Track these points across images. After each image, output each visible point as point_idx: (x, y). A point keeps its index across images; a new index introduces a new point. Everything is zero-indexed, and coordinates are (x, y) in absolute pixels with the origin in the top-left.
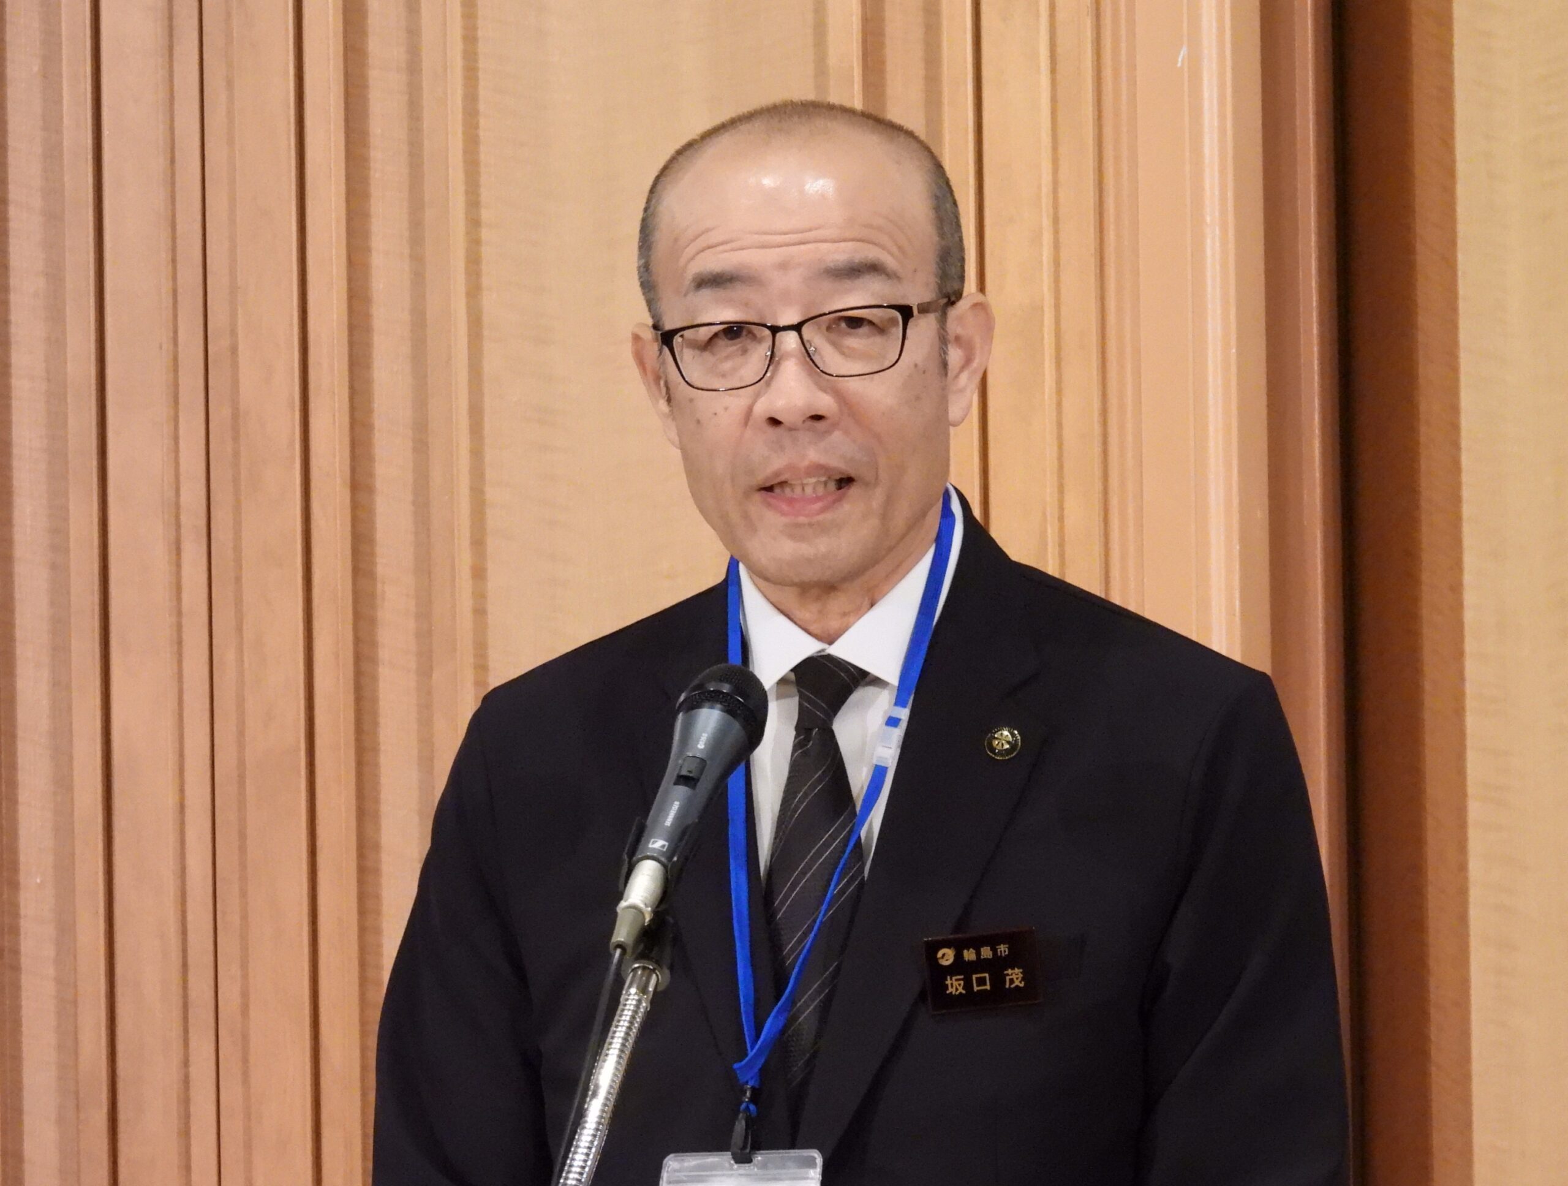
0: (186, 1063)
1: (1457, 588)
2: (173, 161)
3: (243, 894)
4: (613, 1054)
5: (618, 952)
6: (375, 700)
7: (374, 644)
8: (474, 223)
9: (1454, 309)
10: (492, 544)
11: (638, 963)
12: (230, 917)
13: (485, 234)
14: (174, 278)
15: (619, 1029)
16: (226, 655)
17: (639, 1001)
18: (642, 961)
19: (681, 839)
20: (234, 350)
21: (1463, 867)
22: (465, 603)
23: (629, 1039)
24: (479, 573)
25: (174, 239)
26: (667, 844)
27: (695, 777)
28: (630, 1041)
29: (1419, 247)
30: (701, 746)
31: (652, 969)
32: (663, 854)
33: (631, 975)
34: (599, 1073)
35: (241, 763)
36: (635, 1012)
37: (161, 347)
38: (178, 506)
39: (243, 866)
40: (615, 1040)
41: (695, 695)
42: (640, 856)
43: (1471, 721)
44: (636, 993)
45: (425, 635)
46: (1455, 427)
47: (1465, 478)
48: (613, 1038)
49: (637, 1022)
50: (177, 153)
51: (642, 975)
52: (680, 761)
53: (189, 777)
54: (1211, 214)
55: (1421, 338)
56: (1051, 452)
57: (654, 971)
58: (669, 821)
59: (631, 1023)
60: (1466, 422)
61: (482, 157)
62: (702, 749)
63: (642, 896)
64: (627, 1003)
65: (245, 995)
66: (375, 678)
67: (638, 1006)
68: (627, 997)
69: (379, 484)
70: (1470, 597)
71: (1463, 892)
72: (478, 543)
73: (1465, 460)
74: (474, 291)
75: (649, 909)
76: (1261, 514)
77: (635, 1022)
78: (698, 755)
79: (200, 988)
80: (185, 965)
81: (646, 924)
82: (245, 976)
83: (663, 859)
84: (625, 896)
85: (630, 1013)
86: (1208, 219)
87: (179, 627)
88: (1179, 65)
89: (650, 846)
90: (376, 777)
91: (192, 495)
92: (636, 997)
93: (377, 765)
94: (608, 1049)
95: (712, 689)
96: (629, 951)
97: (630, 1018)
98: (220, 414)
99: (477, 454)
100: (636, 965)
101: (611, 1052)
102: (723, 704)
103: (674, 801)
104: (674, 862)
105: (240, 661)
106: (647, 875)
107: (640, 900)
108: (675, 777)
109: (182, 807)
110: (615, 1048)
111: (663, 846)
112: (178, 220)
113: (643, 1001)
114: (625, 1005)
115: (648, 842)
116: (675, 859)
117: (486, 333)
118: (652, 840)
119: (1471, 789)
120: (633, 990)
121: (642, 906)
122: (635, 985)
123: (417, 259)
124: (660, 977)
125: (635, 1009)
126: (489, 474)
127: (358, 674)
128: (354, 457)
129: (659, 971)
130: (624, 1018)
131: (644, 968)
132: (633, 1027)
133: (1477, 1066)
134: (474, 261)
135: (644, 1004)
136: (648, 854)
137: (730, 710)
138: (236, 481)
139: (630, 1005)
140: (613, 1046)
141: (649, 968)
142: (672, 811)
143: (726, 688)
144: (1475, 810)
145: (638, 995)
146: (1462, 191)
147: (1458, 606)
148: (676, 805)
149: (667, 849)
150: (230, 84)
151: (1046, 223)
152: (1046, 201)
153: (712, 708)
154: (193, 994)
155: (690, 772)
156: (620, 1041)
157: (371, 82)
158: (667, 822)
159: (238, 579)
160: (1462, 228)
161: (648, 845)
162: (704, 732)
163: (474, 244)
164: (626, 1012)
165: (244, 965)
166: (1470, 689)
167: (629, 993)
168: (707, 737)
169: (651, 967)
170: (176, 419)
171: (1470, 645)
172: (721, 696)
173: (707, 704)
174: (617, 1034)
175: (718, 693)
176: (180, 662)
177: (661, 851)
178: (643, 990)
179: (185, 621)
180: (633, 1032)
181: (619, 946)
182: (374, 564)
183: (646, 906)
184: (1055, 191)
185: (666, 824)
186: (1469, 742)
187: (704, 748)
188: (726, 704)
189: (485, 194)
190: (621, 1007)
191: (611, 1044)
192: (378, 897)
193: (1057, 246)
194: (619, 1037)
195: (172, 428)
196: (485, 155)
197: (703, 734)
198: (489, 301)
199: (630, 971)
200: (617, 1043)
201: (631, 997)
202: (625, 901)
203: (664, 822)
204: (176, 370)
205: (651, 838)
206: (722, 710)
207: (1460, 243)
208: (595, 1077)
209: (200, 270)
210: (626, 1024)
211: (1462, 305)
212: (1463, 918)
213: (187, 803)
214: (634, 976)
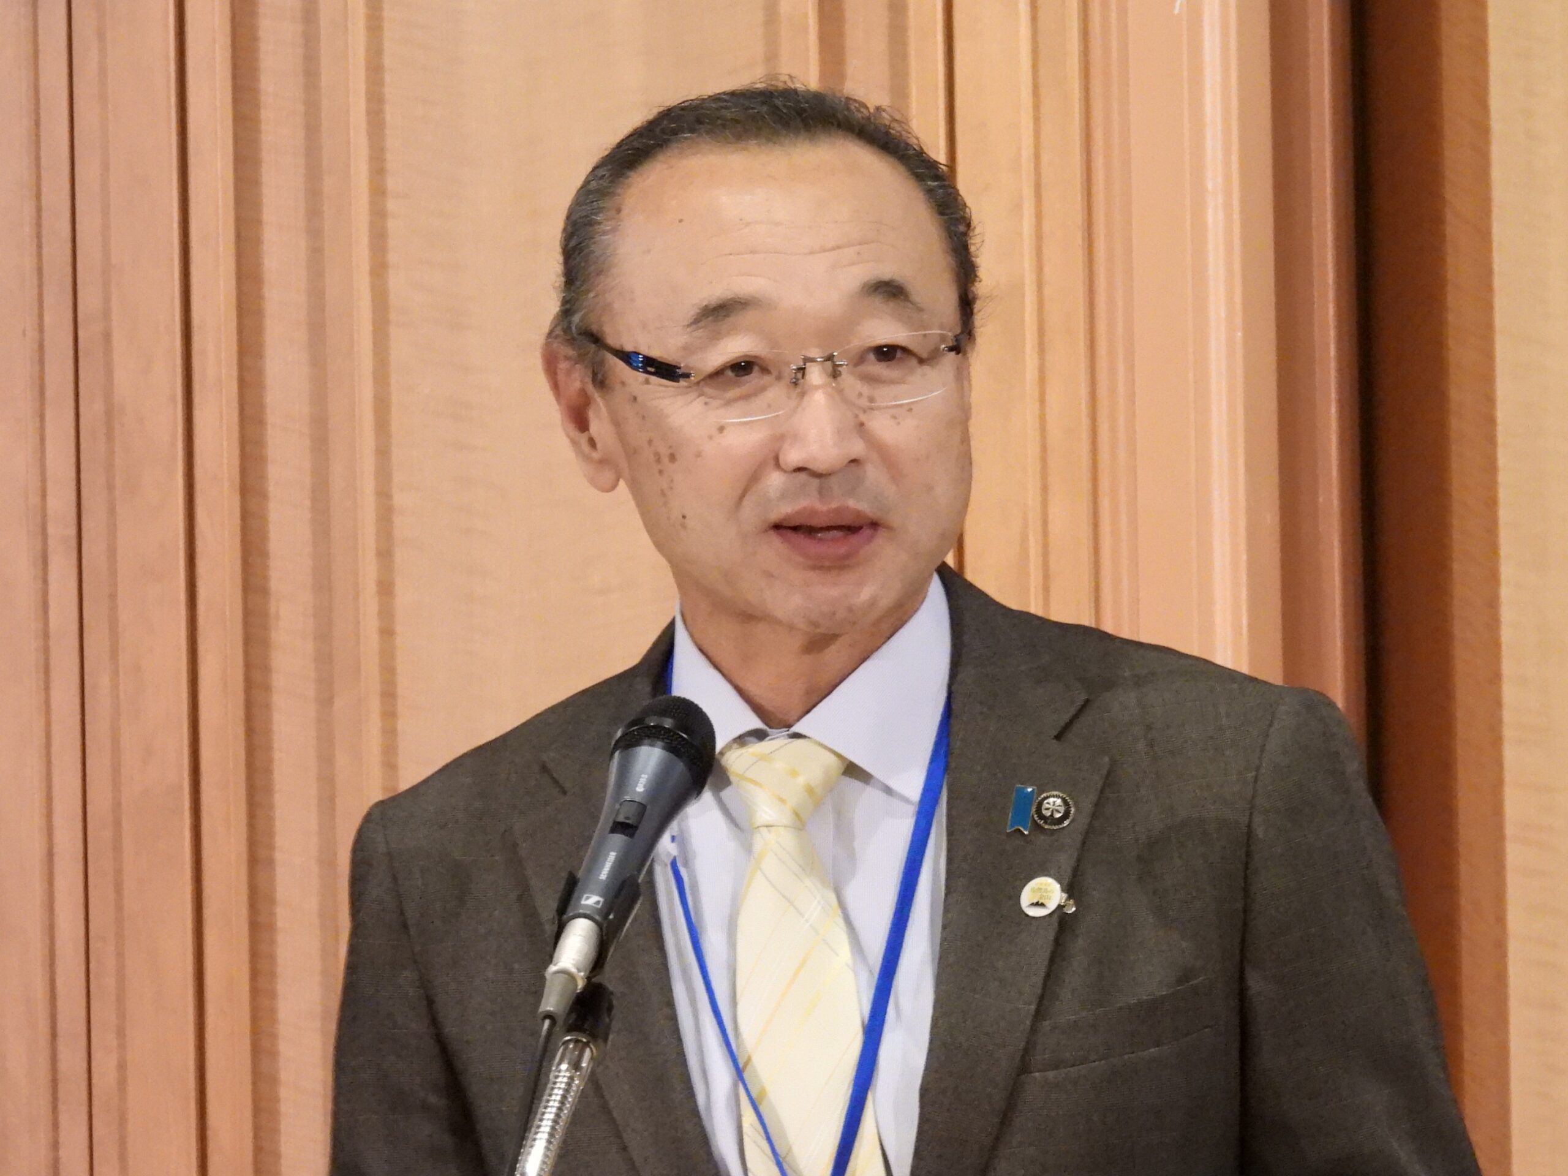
0: (55, 1145)
1: (1493, 604)
2: (37, 124)
3: (120, 955)
4: (541, 1139)
5: (547, 1023)
6: (268, 732)
7: (266, 669)
8: (378, 191)
9: (1489, 288)
10: (400, 555)
11: (571, 1036)
12: (105, 981)
13: (391, 205)
14: (39, 255)
15: (549, 1110)
16: (100, 681)
17: (571, 1078)
18: (574, 1033)
19: (616, 896)
20: (107, 336)
21: (1501, 919)
22: (371, 625)
23: (560, 1121)
24: (386, 589)
25: (39, 210)
26: (601, 900)
27: (635, 824)
28: (561, 1124)
29: (1449, 217)
30: (640, 789)
31: (585, 1043)
32: (600, 912)
33: (561, 1050)
34: (526, 1160)
35: (117, 805)
36: (567, 1091)
37: (24, 334)
38: (44, 516)
39: (119, 921)
40: (544, 1123)
41: (634, 731)
42: (571, 914)
43: (1510, 754)
44: (567, 1070)
45: (324, 659)
46: (1490, 421)
47: (1503, 478)
48: (541, 1120)
49: (569, 1102)
50: (42, 114)
51: (574, 1049)
52: (617, 806)
53: (58, 821)
54: (1213, 180)
55: (1451, 317)
56: (1032, 450)
57: (587, 1044)
58: (604, 874)
59: (562, 1103)
60: (1502, 414)
61: (388, 118)
62: (641, 792)
63: (574, 959)
64: (557, 1080)
65: (122, 1066)
66: (267, 707)
67: (569, 1084)
68: (557, 1073)
69: (272, 489)
70: (1507, 614)
71: (1500, 946)
72: (385, 554)
73: (1503, 459)
74: (379, 269)
75: (582, 974)
76: (1271, 519)
77: (566, 1102)
78: (637, 800)
79: (71, 1059)
80: (54, 1035)
81: (578, 991)
82: (122, 1047)
83: (597, 918)
84: (555, 959)
85: (561, 1092)
86: (1210, 186)
87: (46, 650)
88: (1176, 11)
89: (583, 902)
90: (270, 819)
91: (61, 502)
92: (568, 1074)
93: (271, 807)
94: (536, 1133)
95: (652, 724)
96: (560, 1022)
97: (561, 1098)
98: (92, 409)
99: (383, 452)
100: (568, 1038)
101: (539, 1136)
102: (665, 740)
103: (609, 852)
104: (610, 920)
105: (115, 686)
106: (580, 935)
107: (572, 964)
108: (610, 824)
109: (50, 855)
110: (544, 1132)
111: (598, 903)
112: (44, 190)
113: (576, 1079)
114: (555, 1083)
115: (580, 898)
116: (611, 917)
117: (393, 316)
118: (585, 896)
119: (1510, 830)
120: (564, 1066)
121: (574, 970)
122: (566, 1061)
123: (315, 232)
124: (594, 1051)
125: (566, 1087)
126: (398, 477)
127: (249, 705)
128: (244, 456)
129: (593, 1045)
130: (553, 1097)
131: (577, 1041)
132: (564, 1108)
133: (1517, 1144)
134: (379, 239)
135: (577, 1082)
136: (581, 911)
137: (674, 747)
138: (110, 487)
139: (561, 1082)
140: (542, 1129)
141: (582, 1041)
142: (607, 863)
143: (668, 723)
144: (1515, 854)
145: (571, 1072)
146: (1498, 152)
147: (1494, 624)
148: (612, 856)
149: (602, 905)
150: (101, 36)
151: (1028, 192)
152: (1027, 165)
153: (652, 745)
154: (63, 1066)
155: (627, 818)
156: (550, 1123)
157: (262, 34)
158: (602, 875)
159: (113, 596)
160: (1498, 193)
161: (580, 902)
162: (643, 773)
163: (379, 215)
164: (556, 1091)
165: (121, 1033)
166: (1507, 716)
167: (558, 1069)
168: (647, 779)
169: (584, 1040)
170: (42, 417)
171: (1508, 667)
172: (662, 732)
173: (646, 741)
174: (546, 1116)
175: (659, 728)
176: (47, 688)
177: (595, 908)
178: (576, 1066)
179: (51, 643)
180: (565, 1114)
181: (549, 1016)
182: (266, 578)
183: (579, 970)
184: (1037, 157)
185: (601, 878)
186: (1509, 776)
187: (644, 791)
188: (668, 741)
189: (393, 161)
190: (550, 1085)
191: (539, 1127)
192: (272, 957)
193: (1039, 216)
194: (548, 1119)
195: (38, 424)
196: (391, 114)
197: (643, 776)
198: (396, 282)
199: (560, 1044)
200: (547, 1126)
201: (562, 1074)
202: (555, 965)
203: (599, 876)
204: (42, 362)
205: (586, 893)
206: (664, 748)
207: (1496, 213)
208: (522, 1164)
209: (69, 245)
210: (557, 1104)
211: (1497, 282)
212: (1501, 977)
213: (57, 850)
214: (565, 1050)
